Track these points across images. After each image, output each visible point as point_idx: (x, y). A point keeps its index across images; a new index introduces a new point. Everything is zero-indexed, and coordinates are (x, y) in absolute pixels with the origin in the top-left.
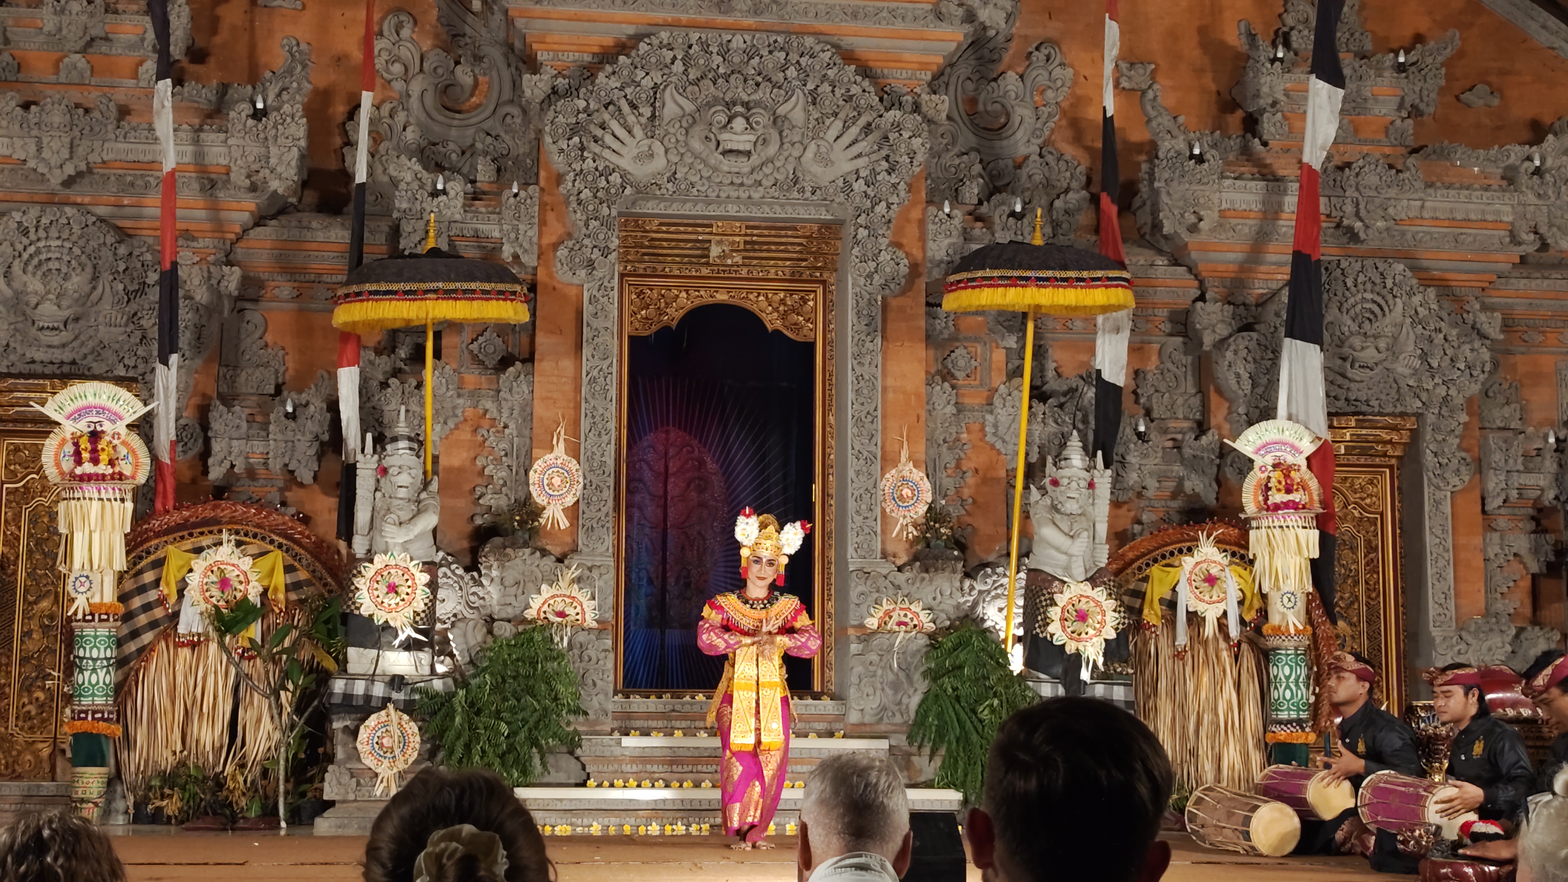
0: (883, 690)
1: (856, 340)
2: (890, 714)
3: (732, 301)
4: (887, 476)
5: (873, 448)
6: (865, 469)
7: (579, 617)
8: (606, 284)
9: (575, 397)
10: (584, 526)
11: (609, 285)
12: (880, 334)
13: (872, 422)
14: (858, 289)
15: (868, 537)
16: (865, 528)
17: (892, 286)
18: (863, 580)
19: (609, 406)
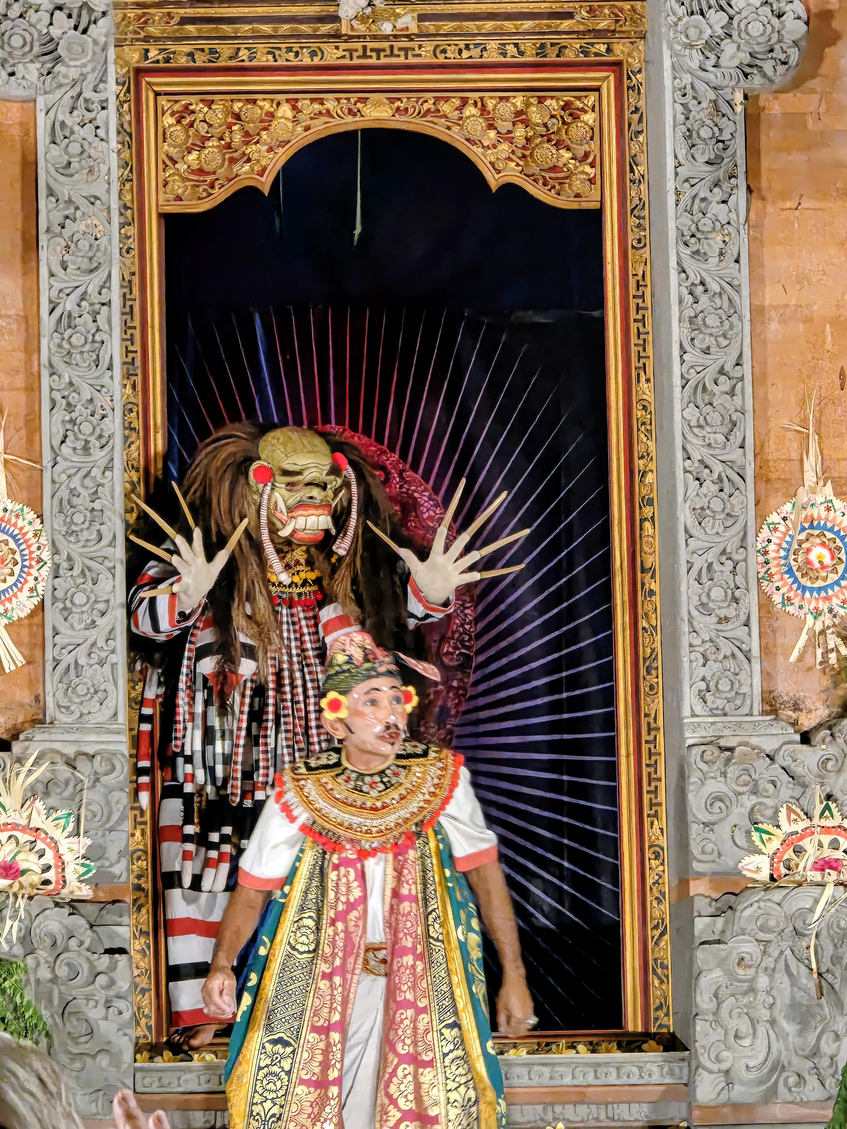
0: (773, 1022)
1: (686, 199)
2: (792, 1080)
3: (401, 123)
4: (774, 518)
5: (736, 455)
6: (717, 505)
7: (50, 875)
8: (88, 94)
9: (28, 362)
10: (57, 663)
11: (96, 97)
12: (741, 181)
13: (732, 393)
14: (687, 79)
15: (730, 664)
16: (722, 643)
17: (768, 67)
18: (719, 764)
19: (106, 380)
